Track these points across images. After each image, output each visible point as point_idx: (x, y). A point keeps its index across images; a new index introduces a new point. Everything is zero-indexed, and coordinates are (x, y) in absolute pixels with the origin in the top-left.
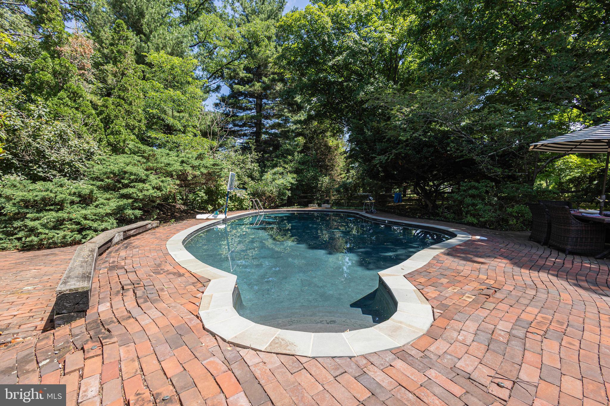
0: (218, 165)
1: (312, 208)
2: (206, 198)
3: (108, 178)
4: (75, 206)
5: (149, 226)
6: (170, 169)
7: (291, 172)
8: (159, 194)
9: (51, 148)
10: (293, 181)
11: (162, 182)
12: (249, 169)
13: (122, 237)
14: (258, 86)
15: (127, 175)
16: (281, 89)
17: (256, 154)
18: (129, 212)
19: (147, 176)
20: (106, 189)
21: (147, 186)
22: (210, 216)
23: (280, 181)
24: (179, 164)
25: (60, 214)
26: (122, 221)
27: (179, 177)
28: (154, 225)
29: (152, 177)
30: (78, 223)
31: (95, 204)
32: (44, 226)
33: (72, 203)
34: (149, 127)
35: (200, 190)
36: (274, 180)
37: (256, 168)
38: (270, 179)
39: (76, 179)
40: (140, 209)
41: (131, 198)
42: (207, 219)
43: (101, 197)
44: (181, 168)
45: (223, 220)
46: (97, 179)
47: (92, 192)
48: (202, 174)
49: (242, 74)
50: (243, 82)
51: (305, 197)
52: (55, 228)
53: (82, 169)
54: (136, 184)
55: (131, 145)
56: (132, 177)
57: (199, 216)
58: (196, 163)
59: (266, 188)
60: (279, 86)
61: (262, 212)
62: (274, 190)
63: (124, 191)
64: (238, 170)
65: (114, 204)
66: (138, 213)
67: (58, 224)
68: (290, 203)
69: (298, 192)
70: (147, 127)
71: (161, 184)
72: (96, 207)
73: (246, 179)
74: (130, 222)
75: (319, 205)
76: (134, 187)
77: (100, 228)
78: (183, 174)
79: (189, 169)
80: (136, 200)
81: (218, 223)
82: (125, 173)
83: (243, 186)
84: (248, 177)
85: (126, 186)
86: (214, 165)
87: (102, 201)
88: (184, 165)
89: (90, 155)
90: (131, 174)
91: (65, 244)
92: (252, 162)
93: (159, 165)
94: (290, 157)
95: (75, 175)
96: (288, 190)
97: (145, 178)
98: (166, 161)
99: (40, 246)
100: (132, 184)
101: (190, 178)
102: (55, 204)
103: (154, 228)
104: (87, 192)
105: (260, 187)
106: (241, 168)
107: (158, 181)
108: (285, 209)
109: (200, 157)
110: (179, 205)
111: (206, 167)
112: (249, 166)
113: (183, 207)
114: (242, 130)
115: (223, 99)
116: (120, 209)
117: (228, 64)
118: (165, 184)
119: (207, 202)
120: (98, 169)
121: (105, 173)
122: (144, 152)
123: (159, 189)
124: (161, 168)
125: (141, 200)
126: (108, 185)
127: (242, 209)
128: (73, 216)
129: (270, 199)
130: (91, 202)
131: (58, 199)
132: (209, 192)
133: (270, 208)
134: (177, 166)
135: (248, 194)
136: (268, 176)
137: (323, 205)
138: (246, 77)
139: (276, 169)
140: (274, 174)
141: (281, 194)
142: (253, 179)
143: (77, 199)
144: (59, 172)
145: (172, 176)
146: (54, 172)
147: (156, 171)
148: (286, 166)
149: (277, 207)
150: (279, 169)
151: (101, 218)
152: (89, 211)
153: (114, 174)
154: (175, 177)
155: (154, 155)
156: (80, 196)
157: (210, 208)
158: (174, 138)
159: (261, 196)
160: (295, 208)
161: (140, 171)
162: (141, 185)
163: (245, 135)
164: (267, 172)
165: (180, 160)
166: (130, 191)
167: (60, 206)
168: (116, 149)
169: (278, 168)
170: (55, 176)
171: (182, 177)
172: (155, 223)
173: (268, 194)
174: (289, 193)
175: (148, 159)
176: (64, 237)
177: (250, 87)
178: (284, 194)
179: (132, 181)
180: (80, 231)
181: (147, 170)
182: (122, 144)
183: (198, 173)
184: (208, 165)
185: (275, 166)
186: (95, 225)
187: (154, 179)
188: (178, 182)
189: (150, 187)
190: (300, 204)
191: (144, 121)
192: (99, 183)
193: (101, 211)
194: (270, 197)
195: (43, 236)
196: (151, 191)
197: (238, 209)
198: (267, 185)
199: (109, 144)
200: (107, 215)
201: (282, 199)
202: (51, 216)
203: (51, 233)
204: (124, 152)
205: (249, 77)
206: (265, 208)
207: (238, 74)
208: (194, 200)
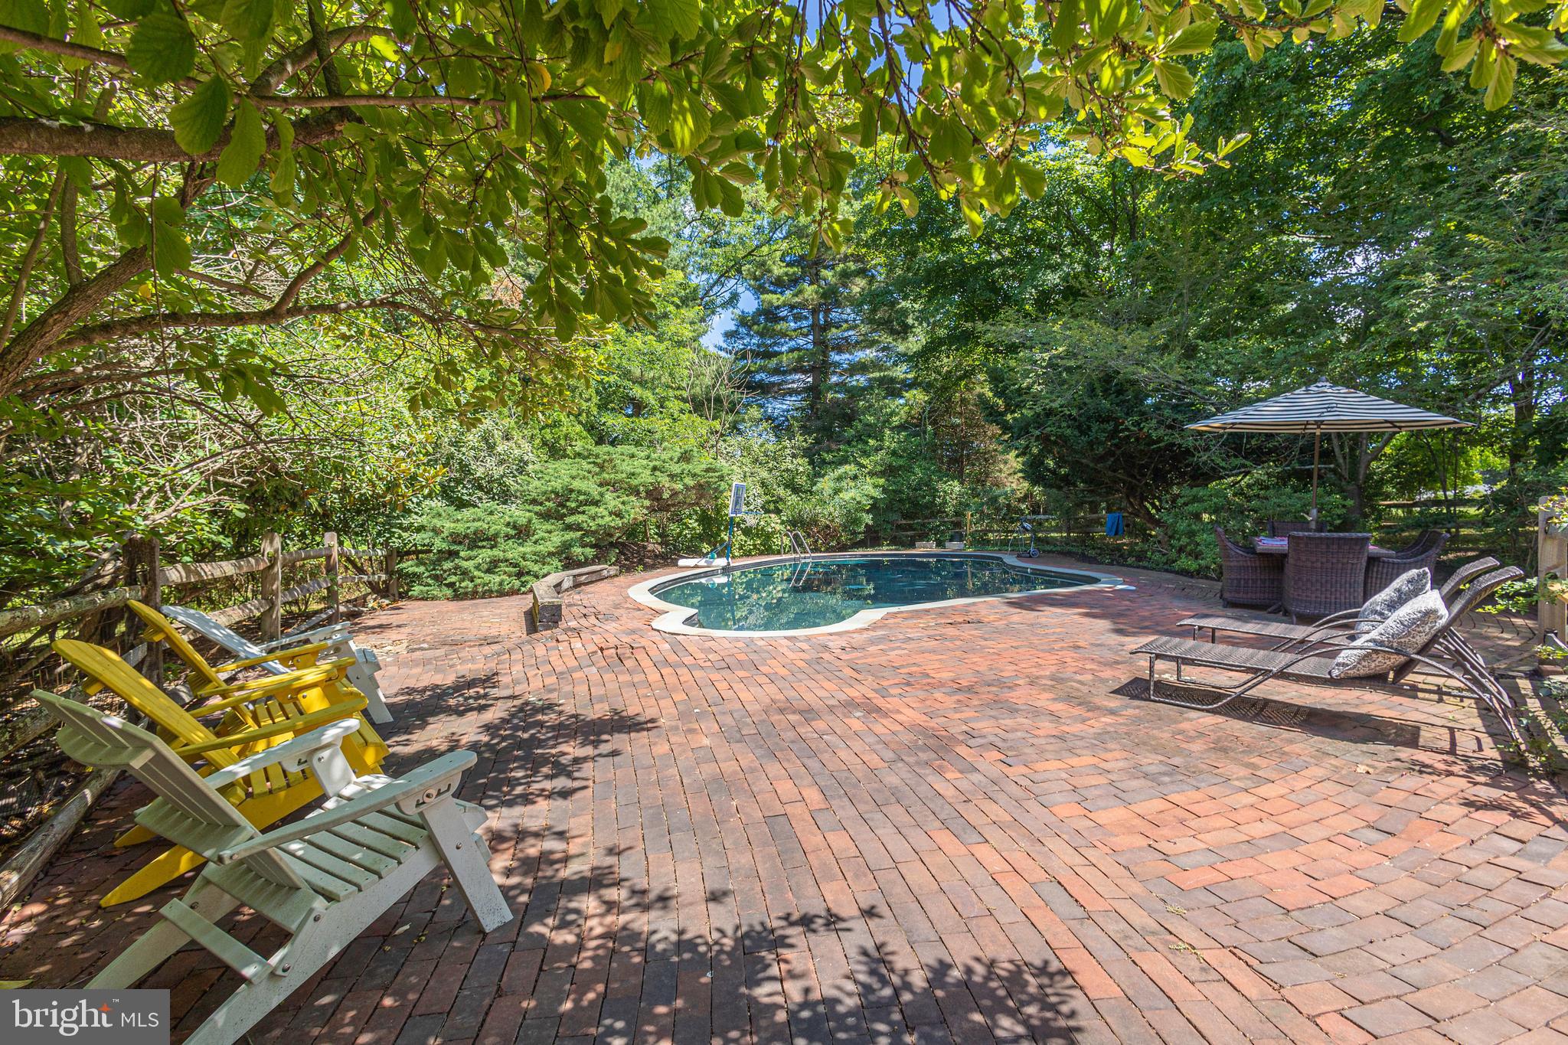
0: (714, 470)
1: (925, 548)
2: (699, 530)
3: (548, 500)
4: (510, 542)
5: (605, 573)
6: (634, 482)
7: (872, 474)
8: (619, 522)
9: (476, 458)
10: (877, 494)
11: (623, 503)
12: (787, 470)
13: (571, 584)
14: (809, 291)
15: (573, 495)
16: (863, 289)
17: (801, 438)
18: (577, 550)
19: (602, 495)
20: (546, 516)
21: (601, 510)
22: (702, 562)
23: (850, 495)
24: (649, 472)
25: (496, 552)
26: (570, 563)
27: (649, 494)
28: (612, 573)
29: (609, 496)
30: (515, 565)
31: (534, 539)
32: (477, 568)
33: (508, 537)
34: (603, 406)
35: (690, 516)
36: (837, 491)
37: (801, 469)
38: (828, 491)
39: (505, 503)
40: (592, 546)
41: (581, 529)
42: (696, 567)
43: (541, 527)
44: (651, 480)
45: (724, 569)
46: (534, 502)
47: (530, 521)
48: (687, 488)
49: (778, 270)
50: (779, 284)
51: (911, 528)
52: (489, 571)
53: (514, 487)
54: (586, 508)
55: (579, 446)
56: (582, 498)
57: (682, 562)
58: (676, 469)
59: (819, 509)
60: (858, 286)
61: (808, 558)
62: (836, 514)
63: (570, 520)
64: (765, 474)
65: (557, 539)
66: (590, 552)
67: (492, 567)
68: (872, 538)
69: (894, 517)
70: (599, 407)
71: (621, 507)
72: (535, 543)
73: (781, 491)
74: (580, 564)
75: (940, 544)
76: (583, 512)
77: (541, 573)
78: (656, 489)
79: (664, 480)
80: (587, 533)
81: (713, 573)
82: (571, 491)
83: (773, 506)
84: (787, 486)
85: (573, 512)
86: (707, 470)
87: (541, 534)
88: (657, 473)
89: (522, 466)
90: (580, 492)
91: (502, 594)
92: (794, 456)
93: (620, 476)
94: (872, 442)
95: (505, 497)
96: (868, 512)
97: (598, 498)
98: (629, 469)
99: (474, 595)
100: (581, 509)
101: (666, 496)
102: (488, 539)
103: (611, 577)
104: (523, 521)
105: (808, 508)
106: (770, 470)
107: (617, 502)
108: (860, 552)
109: (686, 457)
110: (654, 546)
111: (694, 475)
112: (788, 464)
113: (659, 549)
114: (786, 382)
115: (743, 321)
116: (566, 546)
117: (750, 254)
118: (628, 508)
119: (701, 538)
120: (535, 486)
121: (545, 493)
122: (597, 456)
123: (618, 514)
124: (621, 481)
125: (594, 533)
126: (549, 510)
127: (769, 551)
128: (509, 555)
129: (828, 532)
130: (528, 536)
131: (492, 531)
132: (704, 519)
133: (827, 551)
134: (646, 477)
135: (783, 523)
136: (825, 484)
137: (947, 544)
138: (786, 274)
139: (841, 470)
140: (839, 479)
141: (852, 521)
142: (796, 490)
143: (513, 532)
144: (487, 493)
145: (638, 494)
146: (480, 494)
147: (613, 485)
148: (864, 461)
149: (843, 548)
150: (850, 469)
151: (542, 559)
152: (528, 548)
153: (557, 494)
154: (643, 494)
155: (611, 460)
156: (514, 527)
157: (706, 548)
158: (643, 423)
159: (809, 525)
160: (884, 551)
161: (591, 487)
162: (593, 510)
163: (792, 392)
164: (823, 476)
165: (651, 464)
166: (580, 518)
167: (492, 540)
168: (555, 451)
169: (847, 467)
170: (480, 499)
171: (654, 494)
172: (614, 570)
173: (823, 521)
174: (868, 519)
175: (602, 467)
176: (501, 584)
177: (796, 295)
178: (856, 521)
179: (581, 504)
180: (520, 575)
181: (601, 485)
182: (562, 442)
183: (679, 487)
184: (698, 471)
185: (844, 461)
186: (536, 568)
187: (611, 500)
188: (647, 503)
189: (606, 513)
190: (895, 541)
191: (596, 399)
192: (538, 508)
193: (541, 548)
194: (828, 527)
195: (478, 581)
196: (608, 519)
197: (761, 553)
198: (823, 502)
199: (545, 443)
200: (551, 554)
201: (854, 533)
202: (485, 555)
203: (487, 577)
204: (565, 456)
205: (794, 273)
206: (816, 550)
207: (769, 271)
208: (680, 534)
